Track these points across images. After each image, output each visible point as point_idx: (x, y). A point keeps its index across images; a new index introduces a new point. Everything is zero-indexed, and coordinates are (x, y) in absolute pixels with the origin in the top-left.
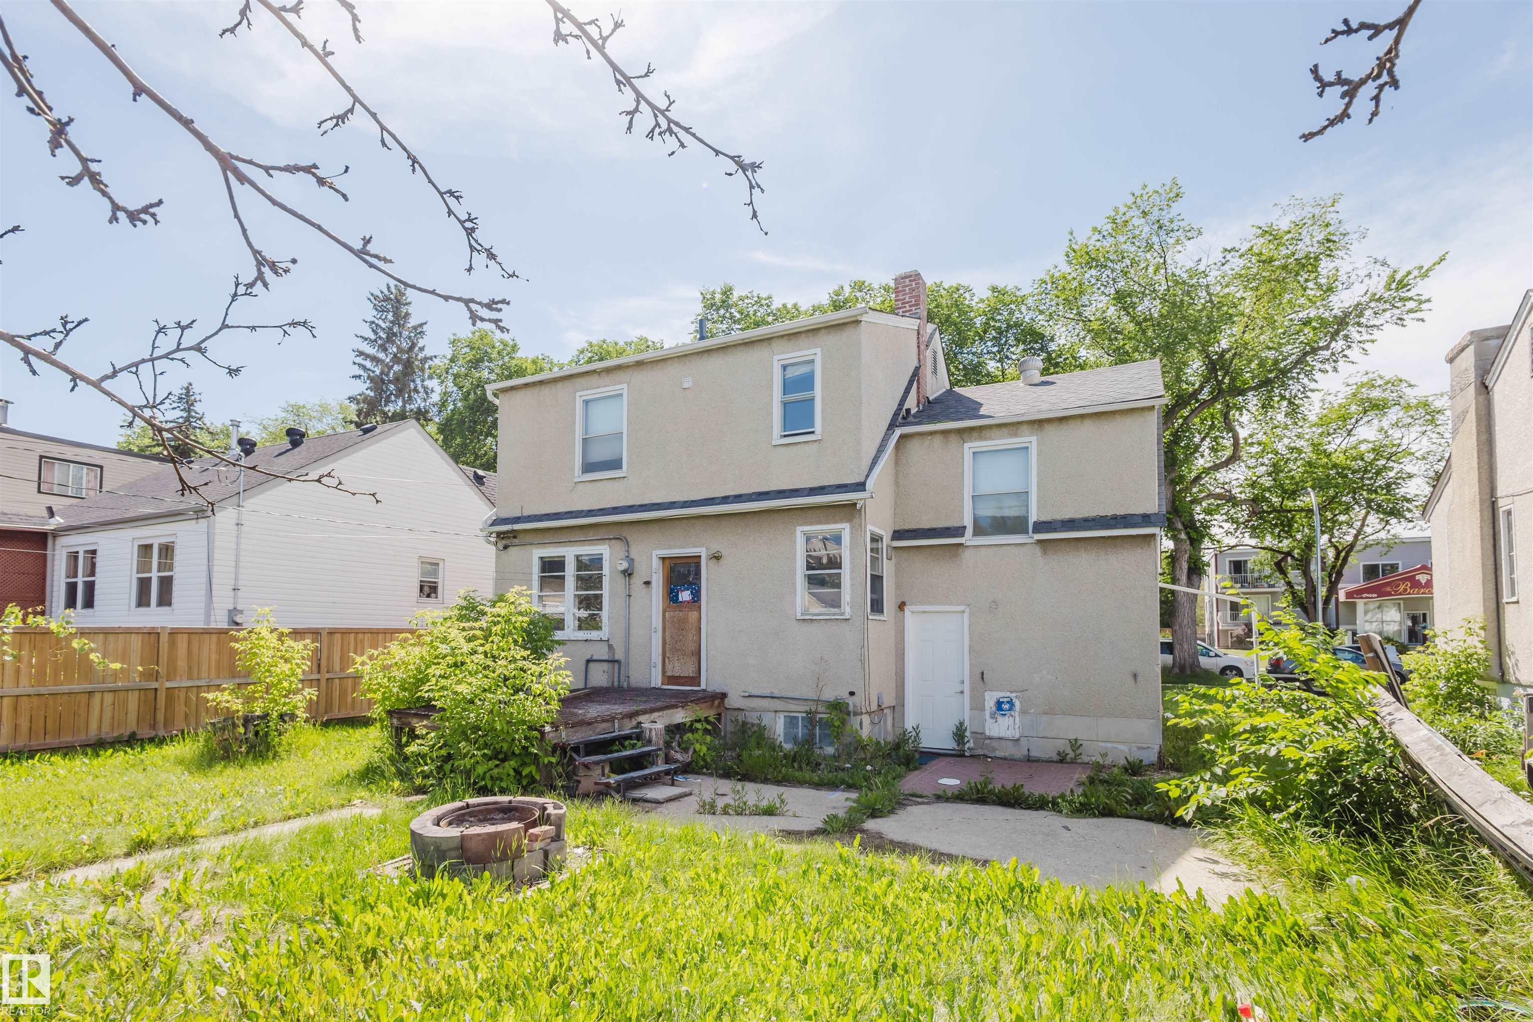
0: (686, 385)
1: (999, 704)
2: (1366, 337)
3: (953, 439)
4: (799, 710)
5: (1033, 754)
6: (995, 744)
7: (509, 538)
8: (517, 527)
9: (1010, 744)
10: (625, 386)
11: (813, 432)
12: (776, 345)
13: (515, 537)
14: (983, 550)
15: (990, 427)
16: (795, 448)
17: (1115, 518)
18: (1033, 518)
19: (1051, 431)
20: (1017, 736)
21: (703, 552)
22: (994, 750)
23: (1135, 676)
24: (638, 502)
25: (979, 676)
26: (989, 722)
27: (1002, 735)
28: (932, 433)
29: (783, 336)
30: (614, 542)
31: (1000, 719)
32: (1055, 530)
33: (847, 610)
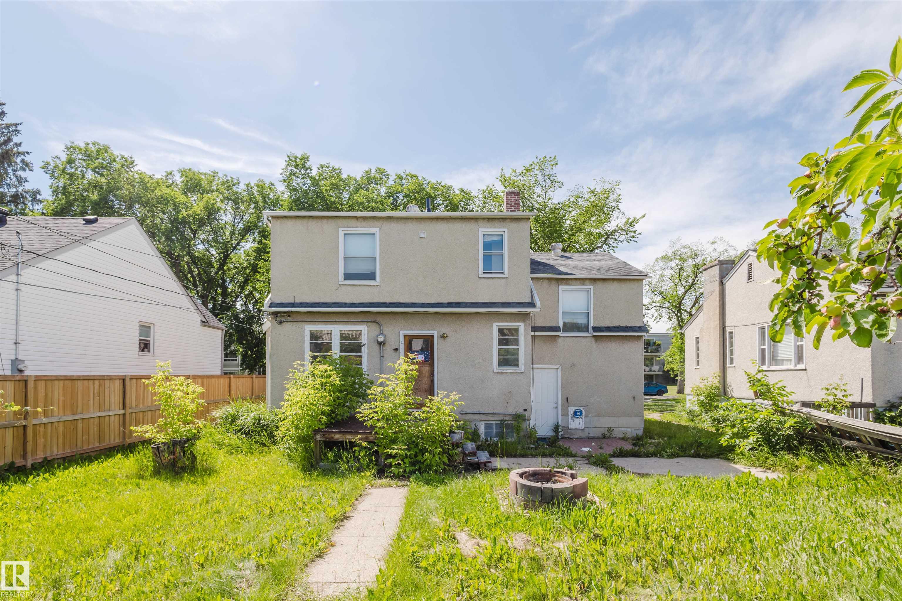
0: (422, 236)
1: (575, 413)
2: (615, 245)
3: (554, 283)
4: (494, 421)
5: (591, 435)
6: (573, 432)
7: (283, 316)
8: (294, 310)
9: (580, 431)
10: (378, 229)
11: (502, 273)
12: (480, 223)
13: (289, 316)
14: (568, 339)
15: (571, 279)
16: (492, 280)
17: (627, 327)
18: (591, 324)
19: (600, 285)
20: (583, 427)
21: (435, 333)
22: (573, 434)
23: (634, 398)
24: (388, 301)
25: (565, 400)
26: (570, 421)
27: (577, 427)
28: (542, 279)
29: (484, 219)
30: (370, 324)
31: (575, 420)
32: (603, 331)
33: (522, 368)
